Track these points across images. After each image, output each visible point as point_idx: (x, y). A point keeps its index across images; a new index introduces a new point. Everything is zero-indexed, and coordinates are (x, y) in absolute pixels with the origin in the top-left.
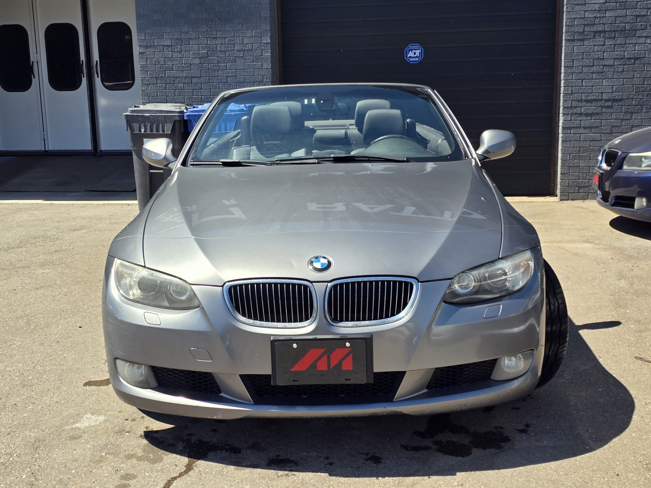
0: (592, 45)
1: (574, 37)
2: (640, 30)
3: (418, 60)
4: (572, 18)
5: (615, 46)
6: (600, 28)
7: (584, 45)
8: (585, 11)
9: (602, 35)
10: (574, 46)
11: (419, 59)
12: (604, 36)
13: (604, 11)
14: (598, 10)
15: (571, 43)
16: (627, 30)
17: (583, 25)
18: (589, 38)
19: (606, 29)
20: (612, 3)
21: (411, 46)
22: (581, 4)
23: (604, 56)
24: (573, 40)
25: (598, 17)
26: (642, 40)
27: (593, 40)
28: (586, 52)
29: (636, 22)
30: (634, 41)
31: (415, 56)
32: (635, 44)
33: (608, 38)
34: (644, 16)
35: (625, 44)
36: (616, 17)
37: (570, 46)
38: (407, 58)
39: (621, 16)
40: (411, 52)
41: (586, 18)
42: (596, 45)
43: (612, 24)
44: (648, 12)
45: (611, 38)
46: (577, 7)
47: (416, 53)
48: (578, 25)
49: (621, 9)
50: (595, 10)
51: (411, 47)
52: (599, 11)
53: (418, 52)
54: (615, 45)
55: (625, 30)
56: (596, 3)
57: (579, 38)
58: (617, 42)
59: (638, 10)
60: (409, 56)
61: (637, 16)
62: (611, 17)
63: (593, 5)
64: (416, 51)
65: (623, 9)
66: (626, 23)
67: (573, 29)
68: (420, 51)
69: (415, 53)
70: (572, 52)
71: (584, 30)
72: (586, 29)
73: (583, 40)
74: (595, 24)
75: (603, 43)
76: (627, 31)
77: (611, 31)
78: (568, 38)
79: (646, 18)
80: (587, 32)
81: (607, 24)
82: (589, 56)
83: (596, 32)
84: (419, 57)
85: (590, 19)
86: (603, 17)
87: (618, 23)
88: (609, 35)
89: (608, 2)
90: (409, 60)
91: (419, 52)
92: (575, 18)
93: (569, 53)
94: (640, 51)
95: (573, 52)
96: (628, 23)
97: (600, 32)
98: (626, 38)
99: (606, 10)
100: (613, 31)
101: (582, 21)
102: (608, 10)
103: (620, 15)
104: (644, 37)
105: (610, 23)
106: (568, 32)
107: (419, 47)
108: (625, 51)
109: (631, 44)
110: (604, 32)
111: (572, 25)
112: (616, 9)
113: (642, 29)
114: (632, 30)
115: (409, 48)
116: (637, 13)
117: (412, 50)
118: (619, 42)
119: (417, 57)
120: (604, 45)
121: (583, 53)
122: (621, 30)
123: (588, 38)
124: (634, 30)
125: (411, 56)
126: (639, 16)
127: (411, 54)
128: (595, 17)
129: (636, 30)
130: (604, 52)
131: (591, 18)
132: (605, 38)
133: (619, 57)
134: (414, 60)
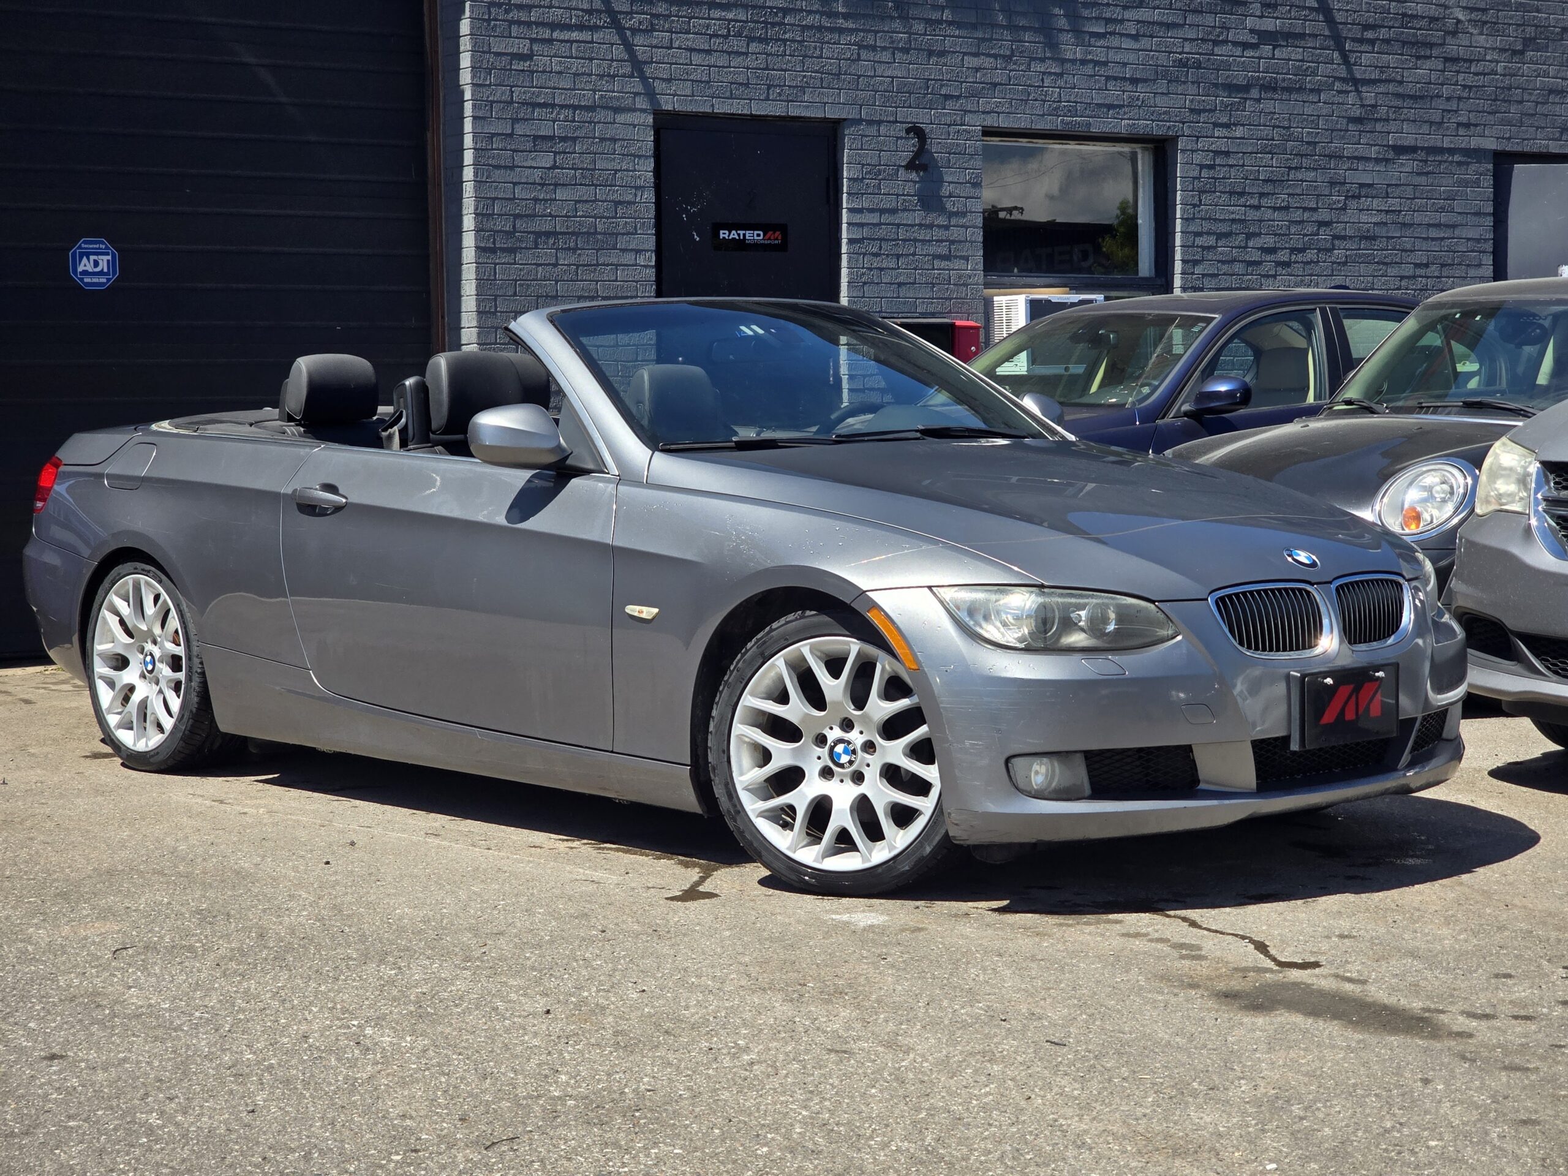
0: (531, 264)
1: (494, 243)
2: (623, 234)
3: (104, 280)
4: (490, 198)
5: (577, 269)
6: (547, 227)
7: (515, 264)
8: (515, 184)
9: (551, 241)
10: (496, 264)
11: (108, 280)
12: (554, 244)
13: (552, 187)
14: (539, 184)
15: (488, 258)
16: (600, 233)
17: (511, 215)
18: (526, 248)
19: (558, 229)
20: (565, 169)
21: (85, 242)
22: (506, 167)
23: (557, 291)
24: (493, 251)
25: (541, 200)
26: (628, 258)
27: (534, 253)
28: (520, 280)
29: (616, 218)
30: (615, 261)
31: (98, 269)
32: (617, 265)
33: (562, 249)
34: (629, 203)
35: (598, 265)
36: (577, 202)
37: (487, 263)
38: (76, 276)
39: (586, 201)
40: (85, 259)
41: (518, 199)
42: (541, 265)
43: (570, 217)
44: (636, 195)
45: (569, 249)
46: (497, 172)
47: (100, 262)
48: (502, 215)
49: (585, 185)
50: (534, 183)
51: (86, 246)
52: (543, 185)
53: (104, 261)
54: (578, 266)
55: (596, 233)
56: (535, 168)
57: (505, 246)
58: (582, 259)
59: (617, 191)
60: (80, 269)
61: (617, 203)
62: (566, 200)
63: (530, 171)
64: (101, 257)
65: (589, 185)
66: (595, 217)
67: (490, 225)
68: (109, 257)
69: (96, 264)
70: (493, 278)
71: (514, 227)
72: (518, 223)
73: (512, 251)
74: (535, 216)
75: (553, 261)
76: (599, 237)
77: (568, 233)
78: (483, 245)
79: (634, 207)
80: (520, 232)
81: (559, 216)
82: (527, 290)
83: (538, 234)
84: (108, 273)
85: (524, 203)
86: (551, 200)
87: (580, 217)
88: (566, 243)
89: (558, 168)
90: (82, 280)
91: (108, 261)
92: (494, 199)
93: (487, 280)
94: (627, 281)
95: (495, 279)
96: (601, 218)
97: (548, 234)
98: (598, 250)
99: (556, 185)
100: (573, 233)
101: (509, 208)
102: (560, 185)
103: (585, 198)
104: (632, 250)
105: (566, 216)
106: (482, 230)
107: (107, 248)
108: (597, 281)
109: (608, 265)
110: (554, 234)
111: (489, 214)
112: (575, 185)
113: (628, 234)
114: (609, 234)
115: (80, 247)
116: (615, 197)
117: (88, 255)
118: (584, 260)
119: (101, 273)
120: (555, 265)
121: (516, 281)
122: (588, 233)
123: (524, 246)
124: (613, 234)
125: (85, 268)
126: (620, 203)
127: (85, 265)
128: (536, 200)
129: (617, 234)
130: (557, 282)
131: (526, 199)
132: (557, 249)
133: (586, 294)
134: (95, 280)
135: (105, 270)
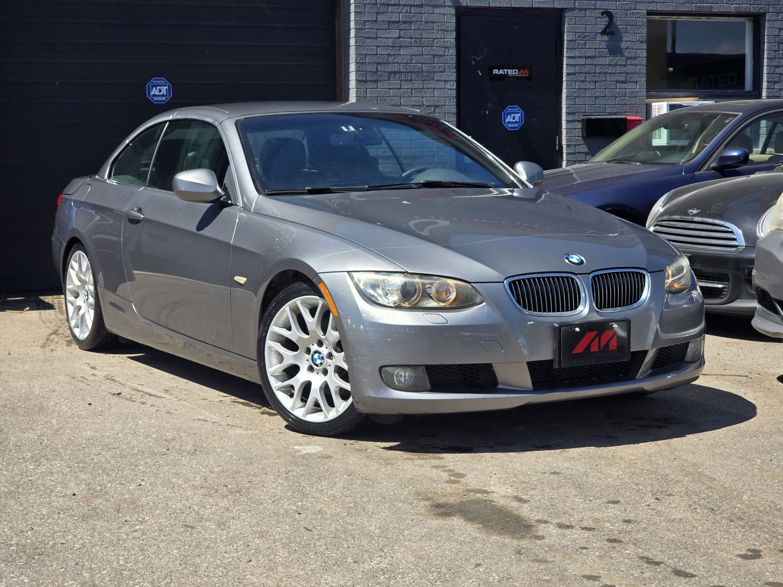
0: (386, 89)
1: (366, 77)
2: (438, 72)
3: (165, 99)
4: (363, 54)
5: (412, 91)
6: (395, 69)
7: (377, 88)
8: (377, 47)
9: (397, 76)
10: (367, 89)
11: (167, 99)
12: (399, 77)
13: (398, 48)
14: (391, 47)
15: (363, 85)
16: (425, 72)
17: (375, 63)
18: (384, 80)
19: (401, 70)
20: (406, 38)
21: (154, 80)
22: (372, 38)
23: (401, 102)
24: (365, 81)
25: (392, 55)
26: (441, 85)
27: (388, 83)
28: (380, 97)
29: (434, 63)
30: (433, 86)
31: (161, 93)
32: (434, 89)
33: (404, 80)
34: (441, 56)
35: (423, 88)
36: (412, 55)
37: (362, 88)
38: (150, 97)
39: (417, 55)
40: (154, 88)
41: (379, 55)
42: (392, 89)
43: (408, 63)
44: (445, 51)
45: (407, 80)
46: (368, 40)
47: (162, 90)
48: (370, 63)
49: (417, 46)
50: (388, 46)
51: (155, 82)
52: (393, 47)
53: (164, 89)
54: (412, 89)
55: (422, 72)
56: (389, 38)
57: (372, 79)
58: (414, 86)
59: (435, 49)
60: (152, 93)
61: (435, 56)
62: (406, 55)
63: (386, 39)
64: (163, 87)
65: (419, 47)
66: (422, 63)
67: (364, 68)
68: (167, 87)
69: (160, 91)
70: (365, 96)
71: (377, 69)
72: (379, 67)
73: (376, 81)
74: (388, 63)
75: (399, 87)
76: (424, 74)
77: (407, 72)
78: (360, 79)
79: (444, 58)
80: (380, 72)
81: (402, 63)
82: (384, 102)
83: (391, 73)
84: (166, 96)
85: (383, 56)
86: (397, 55)
87: (414, 63)
88: (406, 77)
89: (402, 38)
90: (153, 99)
91: (166, 89)
92: (366, 55)
93: (362, 97)
94: (440, 97)
95: (367, 97)
96: (425, 64)
97: (396, 73)
98: (423, 81)
99: (400, 47)
100: (410, 72)
101: (374, 59)
102: (403, 46)
103: (416, 54)
104: (442, 81)
105: (406, 63)
106: (359, 71)
107: (166, 82)
108: (423, 97)
109: (429, 89)
110: (400, 72)
111: (363, 63)
112: (411, 46)
113: (441, 72)
114: (430, 72)
115: (152, 83)
116: (434, 53)
117: (156, 86)
118: (416, 86)
119: (163, 95)
120: (400, 89)
121: (378, 97)
122: (418, 72)
123: (382, 79)
124: (432, 72)
125: (154, 93)
126: (436, 55)
127: (155, 91)
128: (389, 55)
129: (434, 72)
130: (400, 98)
131: (384, 55)
132: (401, 81)
133: (417, 104)
134: (160, 99)
135: (165, 94)
